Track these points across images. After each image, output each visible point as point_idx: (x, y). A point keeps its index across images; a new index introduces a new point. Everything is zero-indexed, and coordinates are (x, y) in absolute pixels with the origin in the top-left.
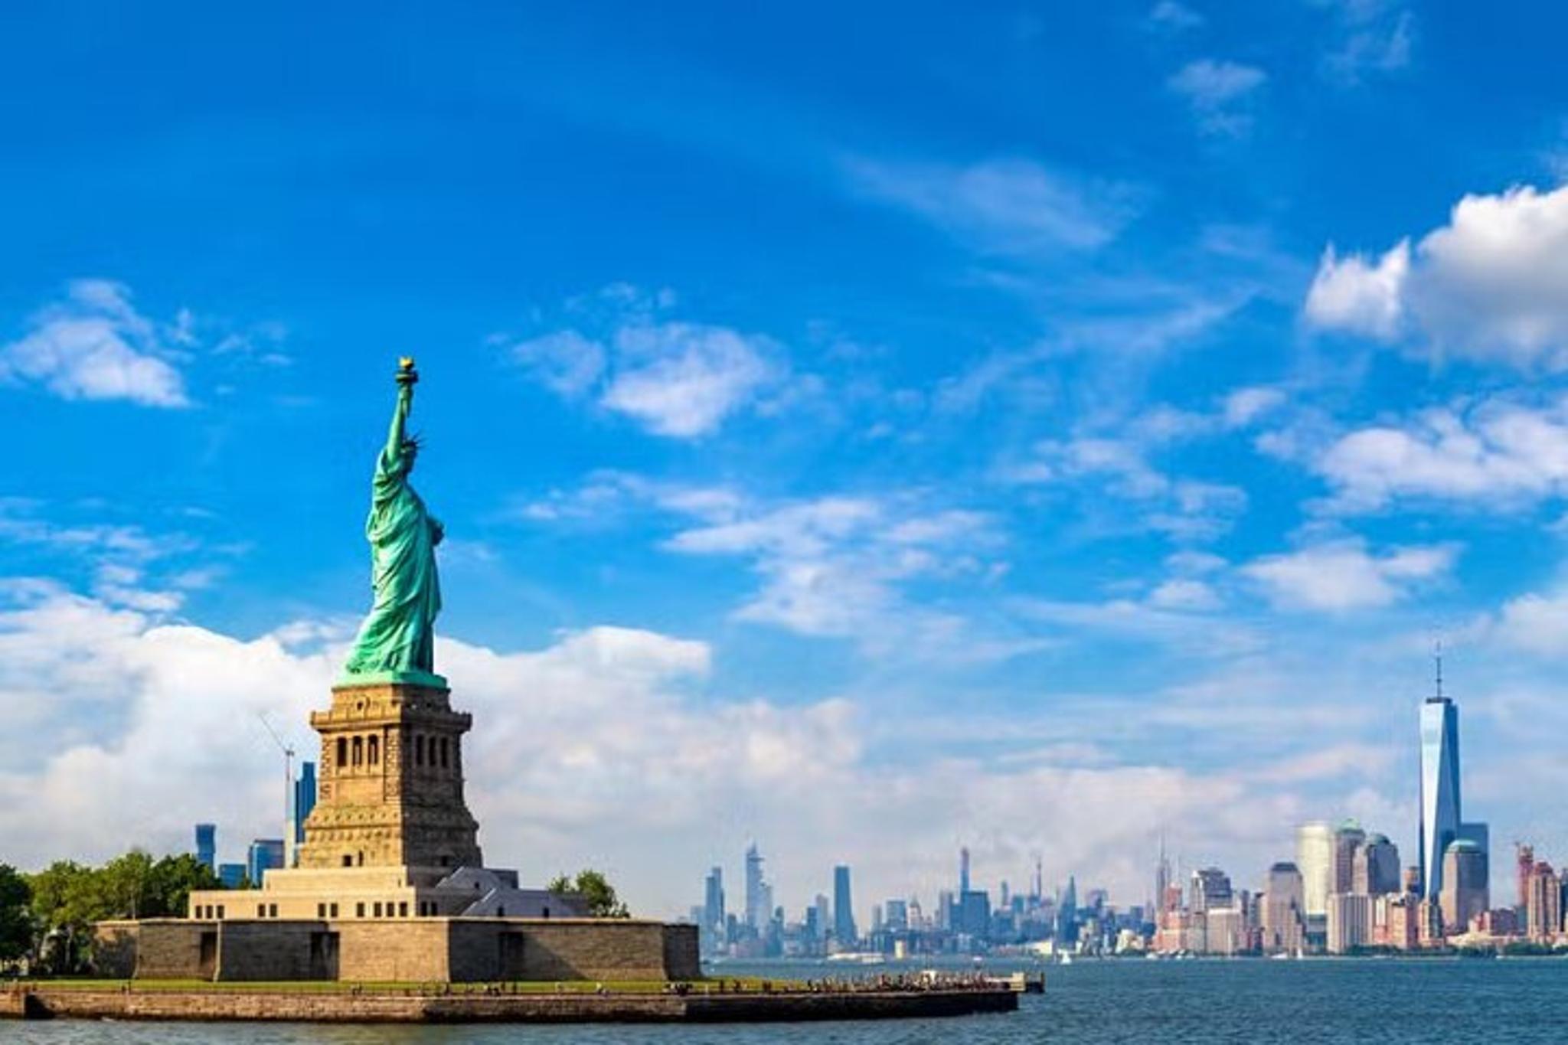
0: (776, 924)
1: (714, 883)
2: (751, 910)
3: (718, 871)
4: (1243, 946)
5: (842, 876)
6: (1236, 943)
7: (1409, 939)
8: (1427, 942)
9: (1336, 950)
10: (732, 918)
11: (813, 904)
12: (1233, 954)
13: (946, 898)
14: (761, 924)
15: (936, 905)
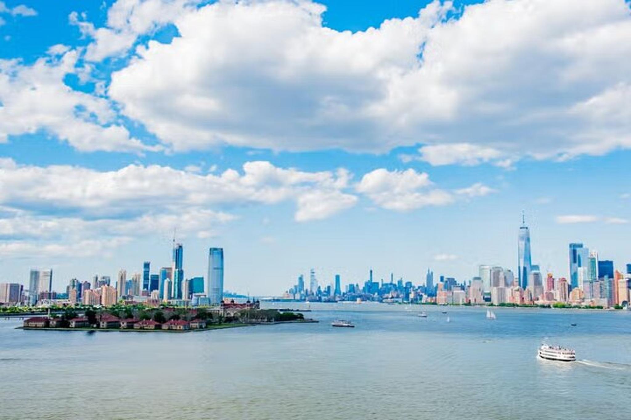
0: (319, 291)
1: (301, 279)
2: (311, 287)
3: (302, 276)
4: (465, 302)
5: (338, 277)
6: (463, 301)
7: (521, 301)
8: (527, 302)
9: (496, 304)
10: (307, 290)
11: (329, 285)
12: (462, 305)
13: (366, 284)
14: (315, 291)
15: (364, 285)
